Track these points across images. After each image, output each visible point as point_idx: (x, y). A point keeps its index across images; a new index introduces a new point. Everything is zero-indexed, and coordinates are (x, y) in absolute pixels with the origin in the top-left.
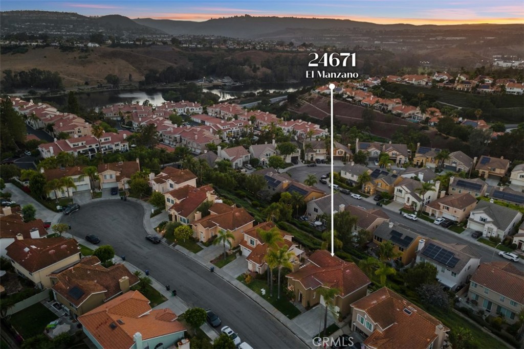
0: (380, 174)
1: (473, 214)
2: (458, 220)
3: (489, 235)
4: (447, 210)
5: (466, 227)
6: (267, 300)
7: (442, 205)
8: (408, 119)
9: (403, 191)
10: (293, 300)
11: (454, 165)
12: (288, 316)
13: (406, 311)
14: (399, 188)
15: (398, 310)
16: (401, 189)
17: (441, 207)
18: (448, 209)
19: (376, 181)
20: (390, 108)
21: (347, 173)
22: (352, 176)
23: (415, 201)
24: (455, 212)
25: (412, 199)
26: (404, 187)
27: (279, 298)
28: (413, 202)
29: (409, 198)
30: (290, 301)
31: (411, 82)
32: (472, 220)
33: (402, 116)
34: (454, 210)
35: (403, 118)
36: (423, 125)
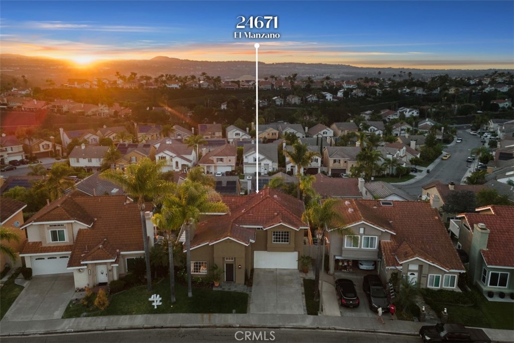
0: (127, 148)
1: (246, 157)
2: (234, 169)
3: (266, 172)
4: (221, 162)
5: (243, 173)
6: (173, 311)
7: (215, 158)
8: (94, 117)
9: (168, 158)
10: (217, 284)
11: (179, 137)
12: (234, 311)
13: (383, 204)
14: (161, 155)
15: (375, 207)
16: (164, 155)
17: (215, 161)
18: (221, 160)
19: (127, 156)
20: (65, 109)
21: (81, 160)
22: (90, 161)
23: (186, 163)
24: (230, 161)
25: (181, 162)
26: (167, 152)
27: (190, 295)
28: (183, 165)
29: (177, 163)
30: (214, 289)
31: (73, 86)
32: (247, 163)
33: (86, 114)
34: (228, 159)
35: (88, 116)
36: (114, 119)
